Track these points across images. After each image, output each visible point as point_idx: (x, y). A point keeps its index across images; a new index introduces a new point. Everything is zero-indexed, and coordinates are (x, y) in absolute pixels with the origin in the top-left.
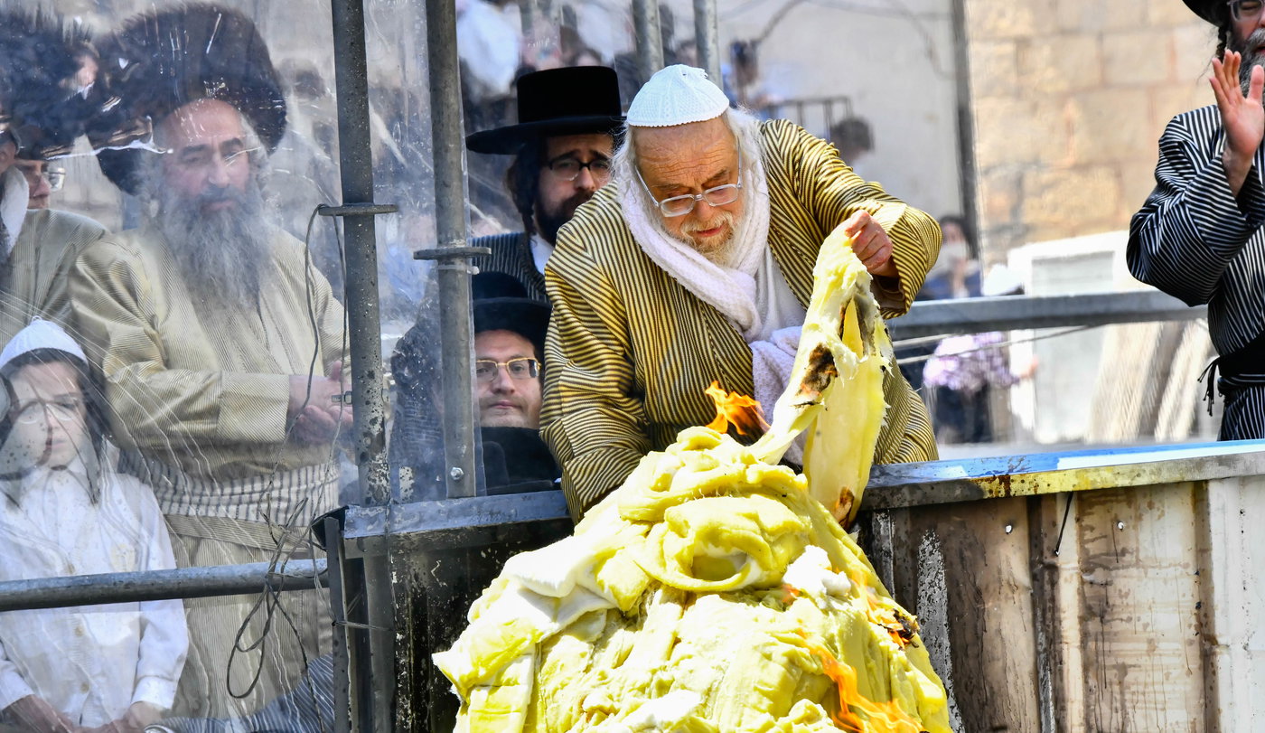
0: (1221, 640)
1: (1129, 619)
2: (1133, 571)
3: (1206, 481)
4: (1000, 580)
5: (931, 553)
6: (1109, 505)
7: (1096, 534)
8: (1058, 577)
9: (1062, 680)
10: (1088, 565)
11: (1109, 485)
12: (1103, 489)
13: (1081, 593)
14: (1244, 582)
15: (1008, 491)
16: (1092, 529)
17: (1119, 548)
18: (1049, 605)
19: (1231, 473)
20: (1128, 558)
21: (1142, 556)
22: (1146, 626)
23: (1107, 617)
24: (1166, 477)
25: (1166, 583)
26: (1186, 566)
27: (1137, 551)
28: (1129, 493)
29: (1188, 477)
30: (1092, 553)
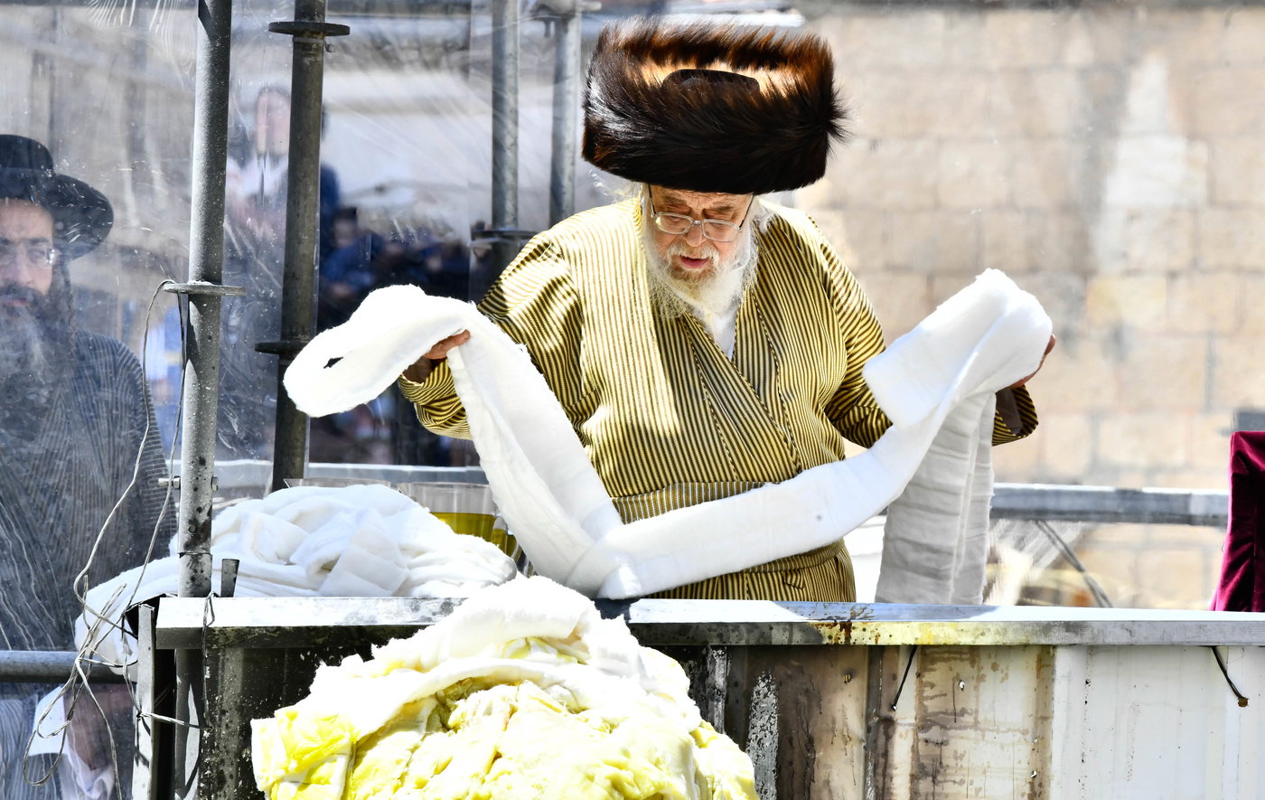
1: (962, 782)
2: (971, 733)
4: (833, 730)
5: (766, 696)
6: (952, 662)
7: (936, 692)
8: (894, 731)
10: (924, 723)
11: (952, 642)
12: (945, 645)
13: (915, 750)
14: (1083, 755)
15: (848, 638)
16: (932, 686)
19: (1077, 640)
20: (968, 719)
21: (981, 717)
22: (978, 790)
23: (939, 778)
24: (1011, 638)
25: (1002, 748)
26: (1024, 732)
27: (977, 712)
28: (973, 652)
29: (1034, 640)
30: (931, 710)
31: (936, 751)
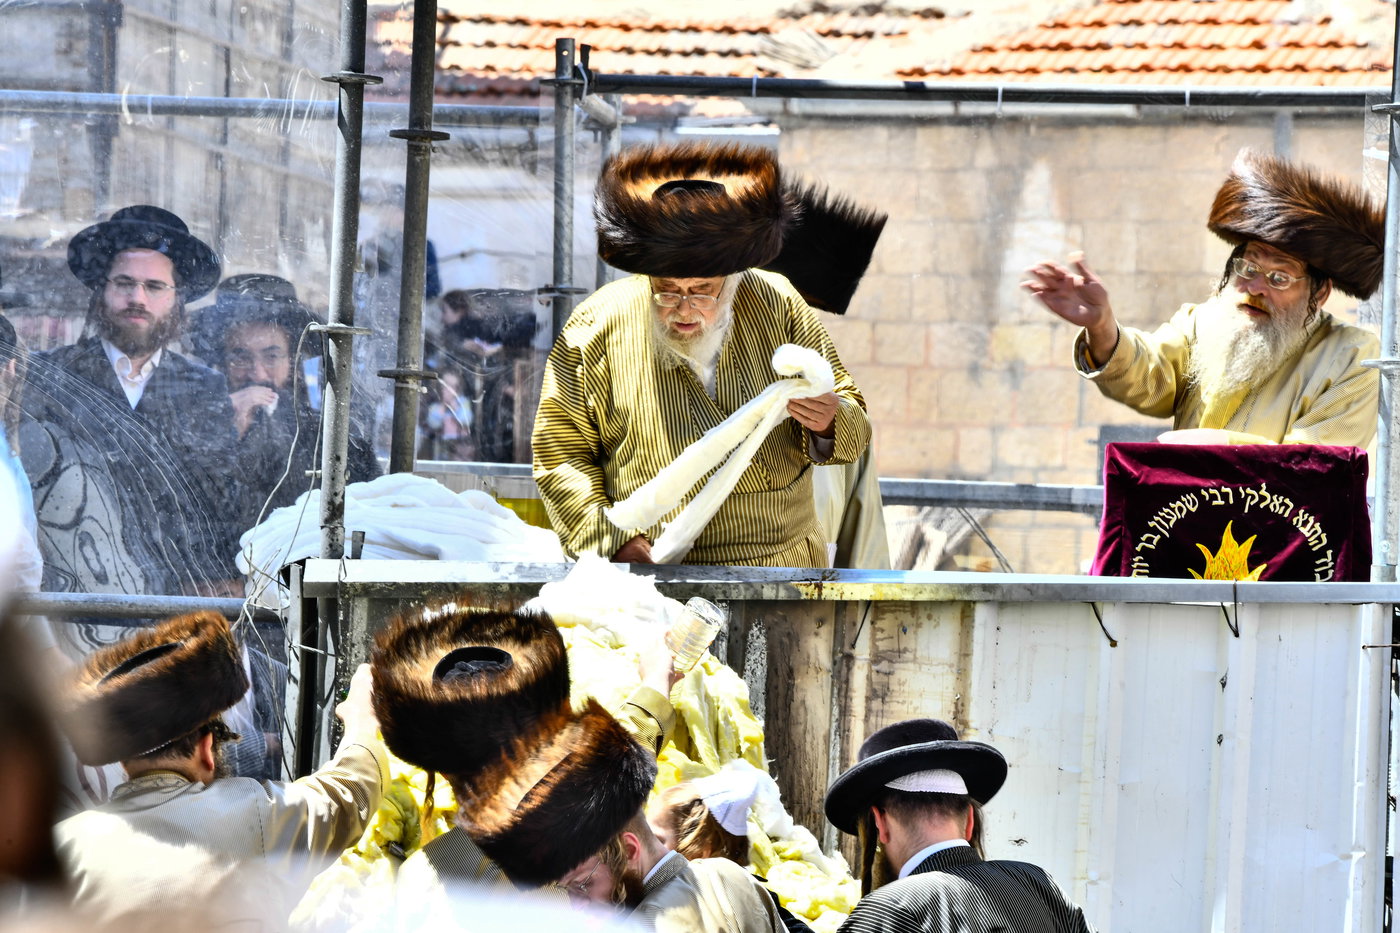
0: (973, 725)
1: (904, 702)
2: (911, 666)
3: (974, 602)
4: (808, 663)
5: (758, 637)
6: (898, 613)
7: (885, 635)
8: (854, 664)
9: (848, 743)
10: (877, 658)
11: (897, 598)
12: (892, 601)
13: (869, 678)
14: (994, 682)
15: (820, 594)
16: (882, 631)
17: (902, 647)
18: (844, 686)
19: (991, 597)
20: (909, 656)
21: (918, 654)
22: (916, 709)
23: (887, 699)
24: (942, 596)
25: (934, 677)
26: (951, 666)
27: (916, 650)
28: (913, 606)
29: (959, 597)
30: (881, 649)
31: (885, 679)
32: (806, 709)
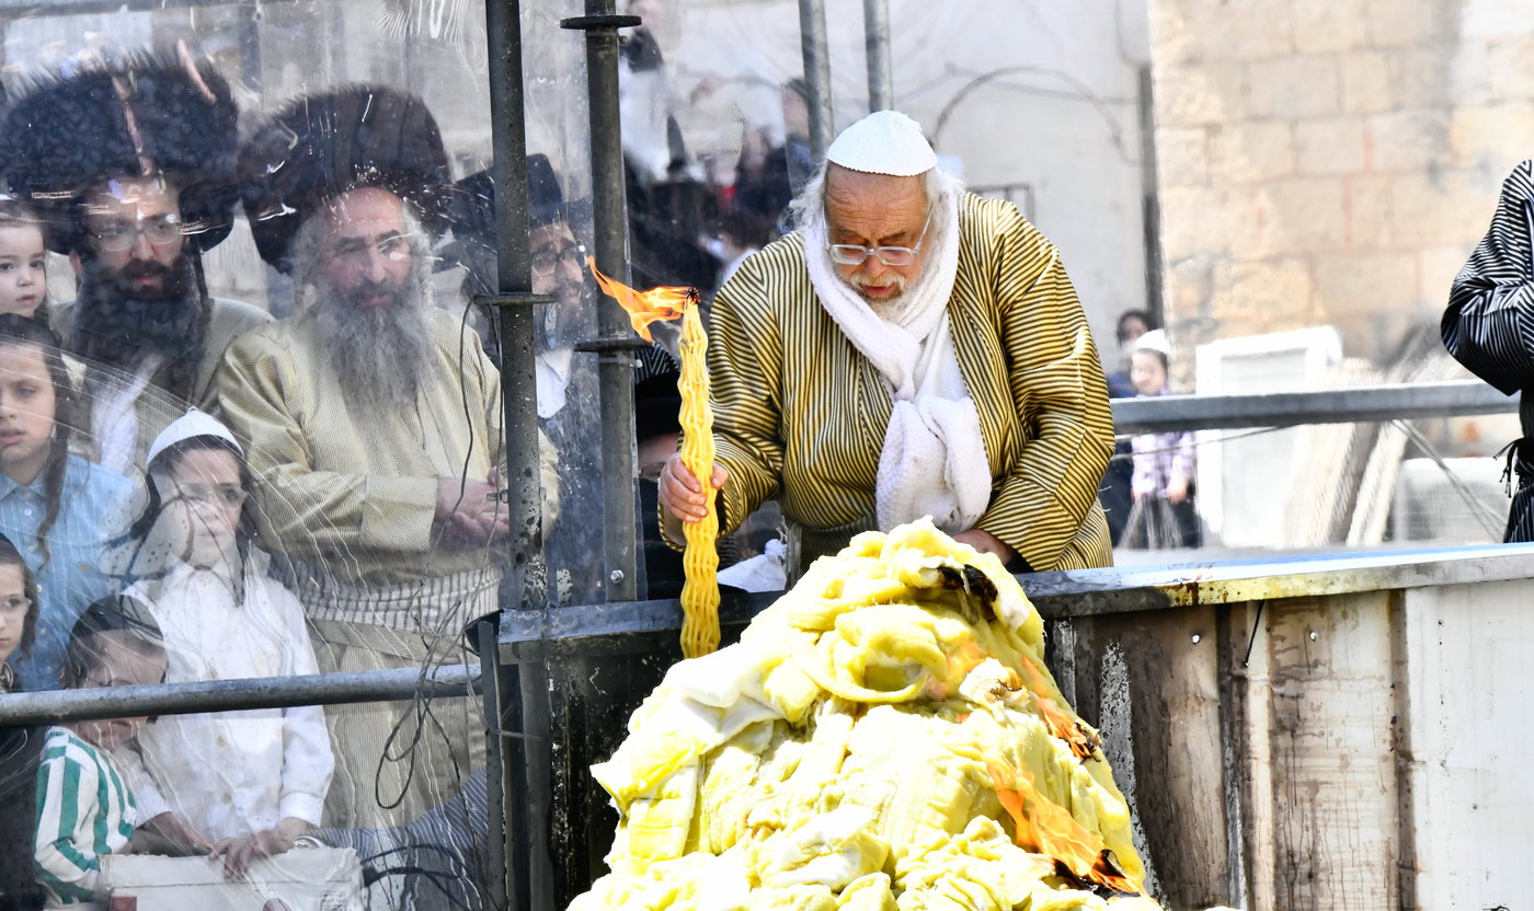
0: (1417, 756)
1: (1321, 735)
2: (1326, 684)
3: (1403, 590)
4: (1186, 693)
5: (1115, 665)
6: (1301, 613)
7: (1287, 644)
8: (1247, 689)
9: (1250, 797)
10: (1278, 678)
11: (1301, 594)
12: (1293, 598)
13: (1271, 706)
14: (1442, 697)
15: (1196, 599)
16: (1283, 640)
17: (1311, 659)
18: (1238, 718)
19: (1429, 582)
20: (1322, 671)
21: (1335, 668)
23: (1298, 733)
24: (1360, 586)
25: (1360, 697)
26: (1382, 680)
27: (1330, 663)
29: (1383, 586)
30: (1283, 664)
31: (1293, 703)
32: (1188, 754)
